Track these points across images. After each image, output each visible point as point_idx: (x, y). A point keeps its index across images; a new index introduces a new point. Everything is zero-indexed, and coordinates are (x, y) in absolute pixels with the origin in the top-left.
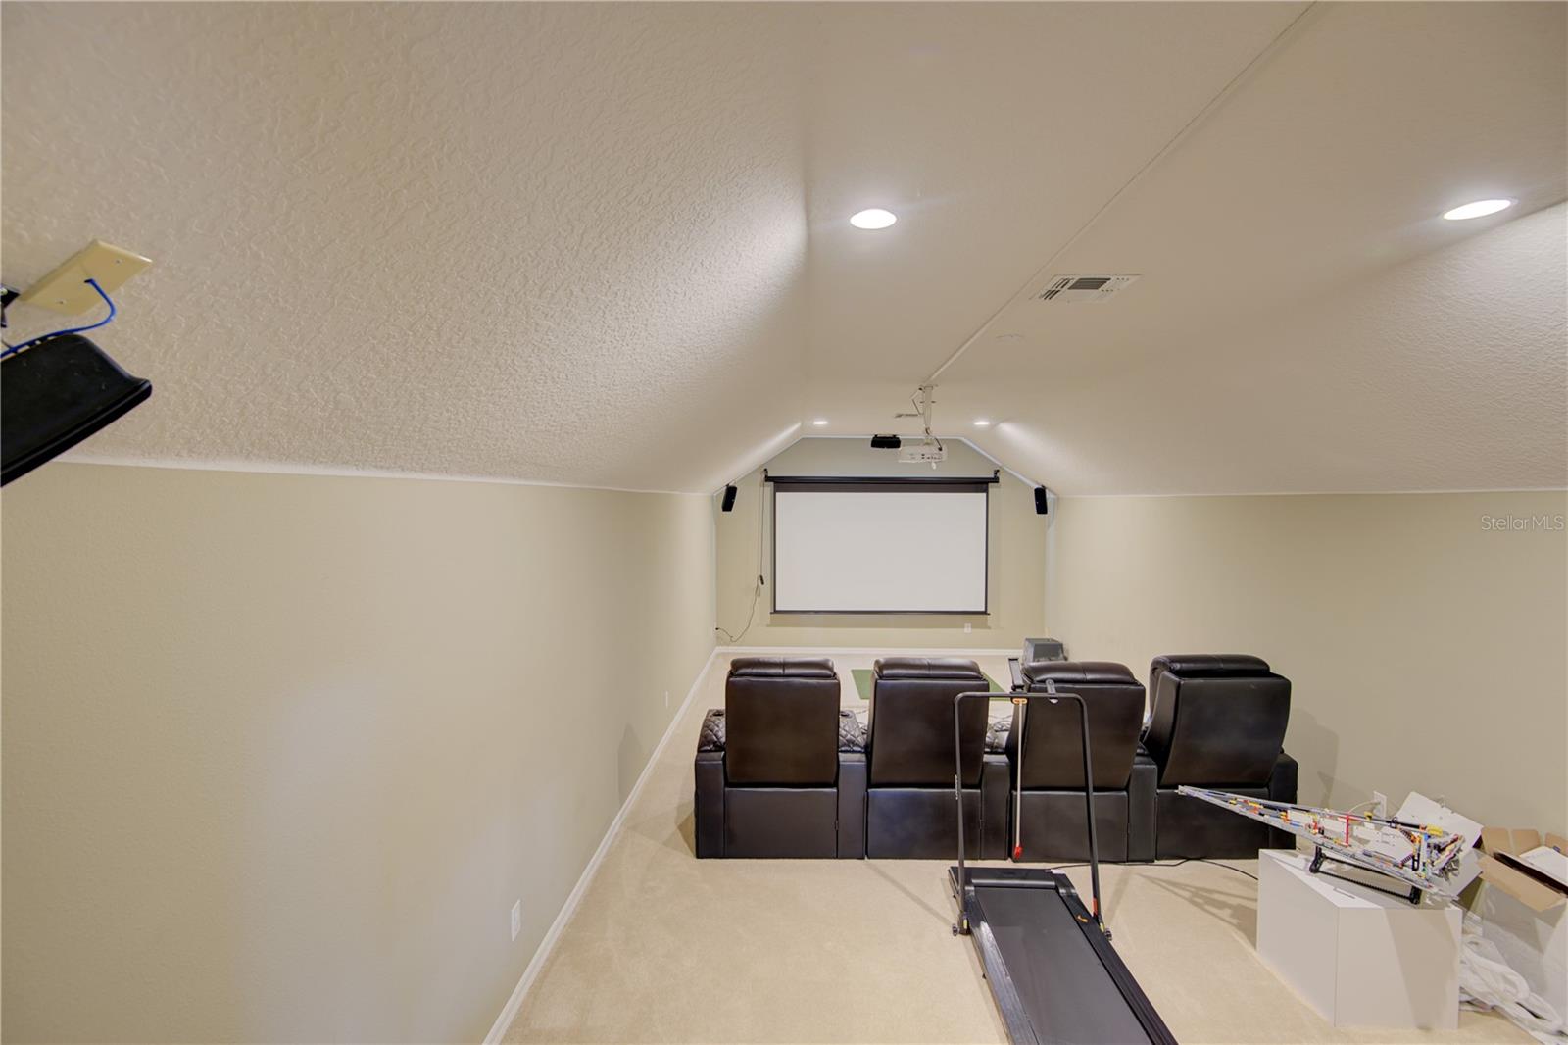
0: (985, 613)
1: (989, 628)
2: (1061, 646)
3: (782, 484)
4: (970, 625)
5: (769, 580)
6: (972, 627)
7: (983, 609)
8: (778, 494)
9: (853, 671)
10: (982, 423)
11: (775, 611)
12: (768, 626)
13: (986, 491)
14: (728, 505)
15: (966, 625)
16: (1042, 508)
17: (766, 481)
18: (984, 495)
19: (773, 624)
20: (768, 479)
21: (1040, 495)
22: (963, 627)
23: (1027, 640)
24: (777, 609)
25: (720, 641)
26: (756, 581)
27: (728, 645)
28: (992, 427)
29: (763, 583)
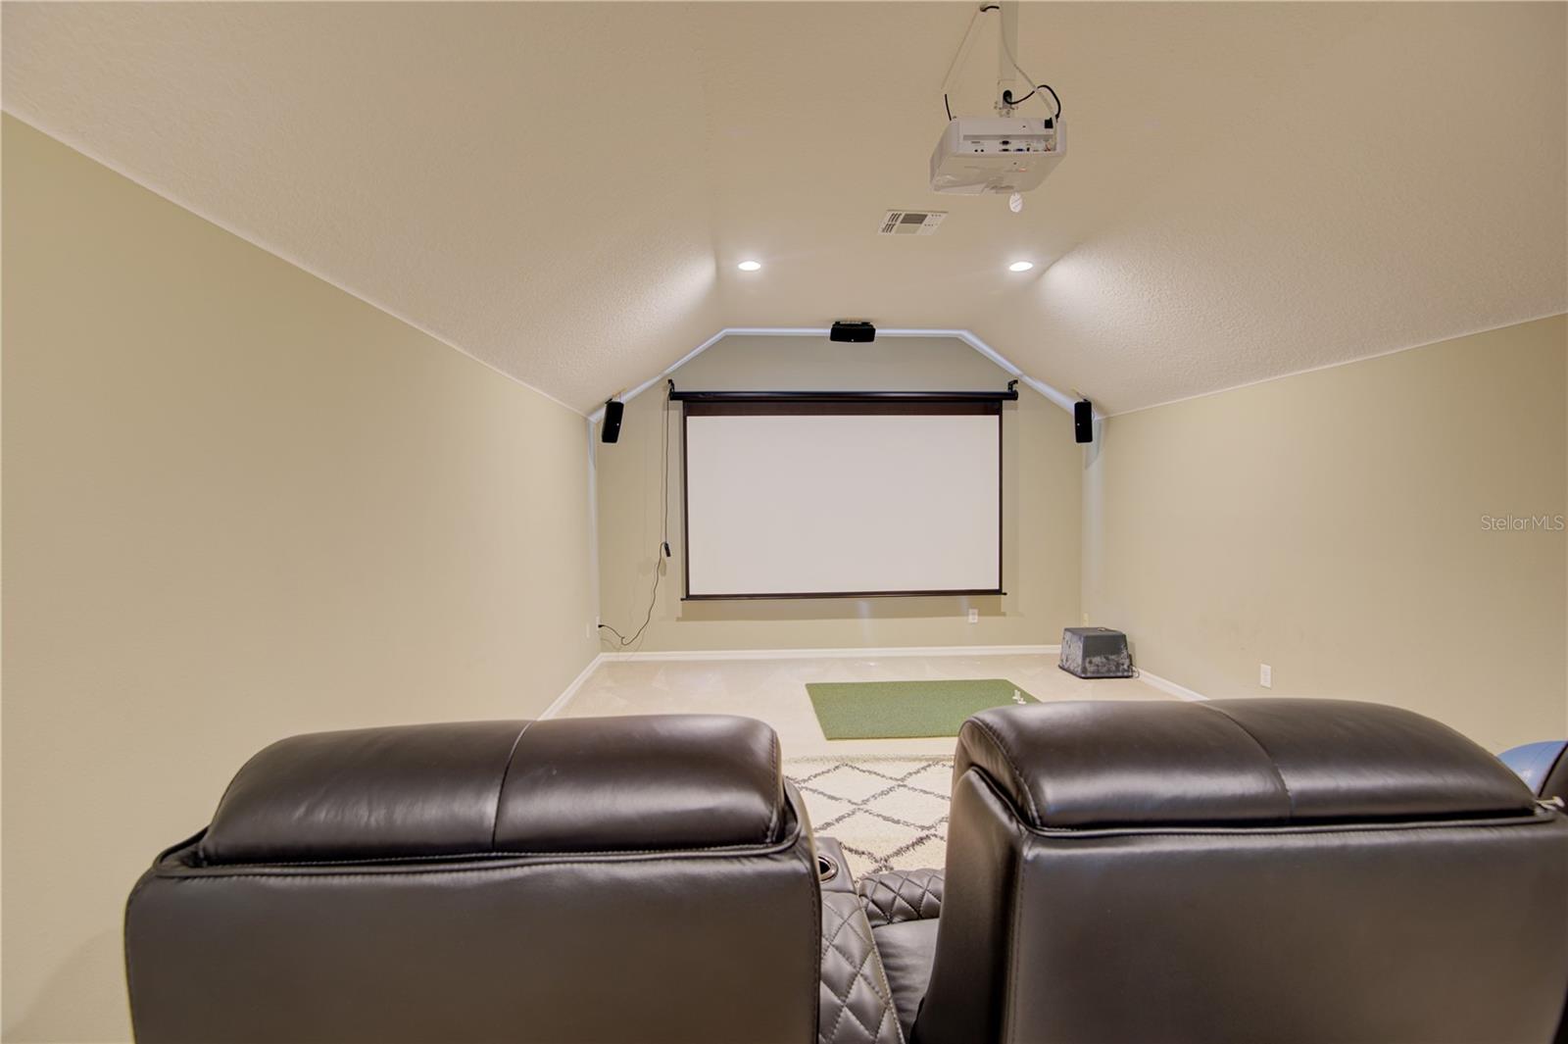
0: (999, 592)
1: (1004, 614)
2: (1124, 637)
3: (697, 403)
4: (976, 611)
5: (678, 549)
6: (979, 615)
7: (997, 588)
8: (688, 418)
9: (809, 687)
10: (1020, 266)
11: (689, 597)
12: (678, 619)
13: (998, 412)
14: (610, 433)
15: (971, 611)
16: (1084, 433)
17: (672, 399)
18: (997, 417)
19: (686, 617)
20: (674, 396)
21: (1083, 412)
22: (968, 615)
23: (1066, 630)
24: (691, 593)
25: (606, 645)
26: (655, 552)
27: (618, 650)
28: (1039, 274)
29: (668, 554)
